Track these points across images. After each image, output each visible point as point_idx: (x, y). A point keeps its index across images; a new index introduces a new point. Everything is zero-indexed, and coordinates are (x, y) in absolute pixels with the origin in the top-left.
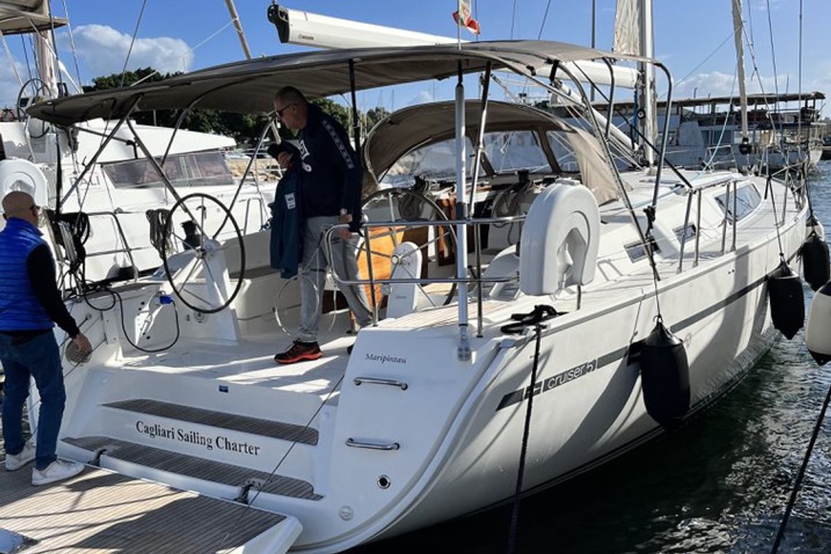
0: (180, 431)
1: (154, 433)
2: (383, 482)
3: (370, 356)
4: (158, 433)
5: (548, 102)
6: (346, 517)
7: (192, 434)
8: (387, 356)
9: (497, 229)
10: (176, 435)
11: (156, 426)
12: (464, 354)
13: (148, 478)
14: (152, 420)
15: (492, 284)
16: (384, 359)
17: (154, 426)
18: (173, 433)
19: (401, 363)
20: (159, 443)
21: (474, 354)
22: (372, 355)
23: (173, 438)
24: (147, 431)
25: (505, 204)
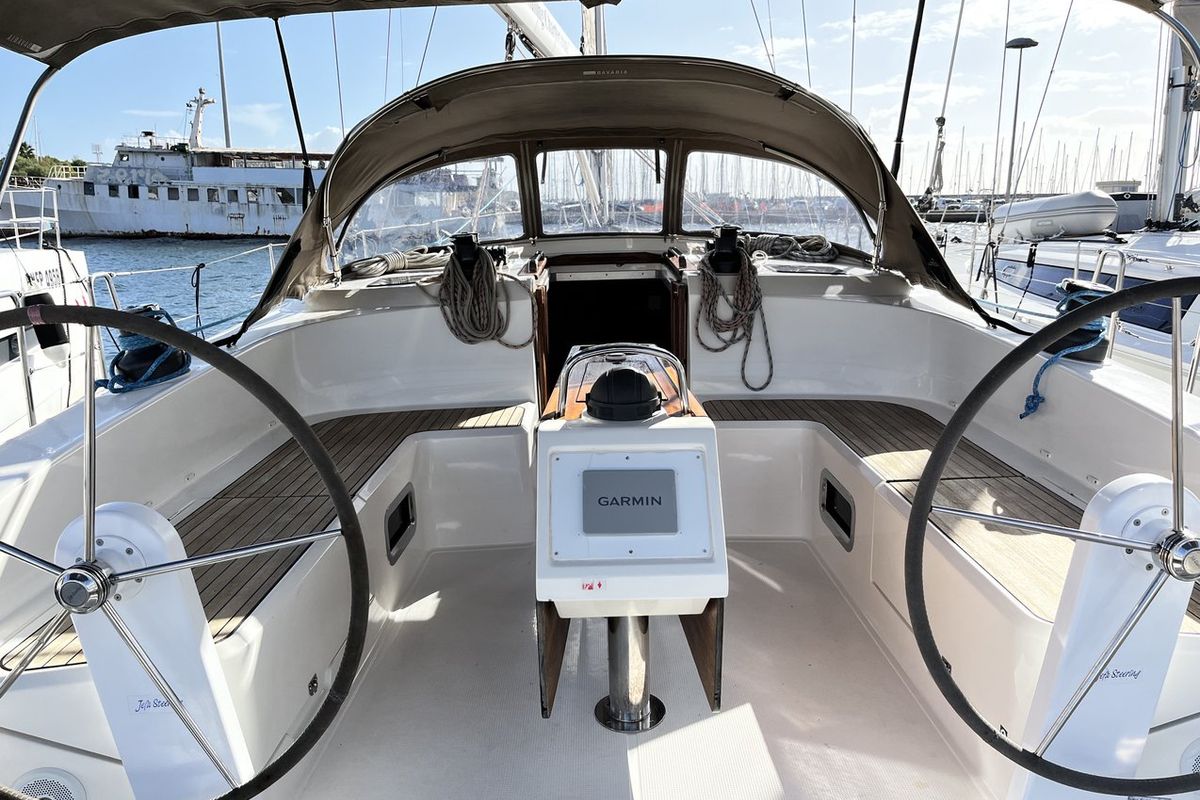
5: (186, 145)
25: (721, 299)
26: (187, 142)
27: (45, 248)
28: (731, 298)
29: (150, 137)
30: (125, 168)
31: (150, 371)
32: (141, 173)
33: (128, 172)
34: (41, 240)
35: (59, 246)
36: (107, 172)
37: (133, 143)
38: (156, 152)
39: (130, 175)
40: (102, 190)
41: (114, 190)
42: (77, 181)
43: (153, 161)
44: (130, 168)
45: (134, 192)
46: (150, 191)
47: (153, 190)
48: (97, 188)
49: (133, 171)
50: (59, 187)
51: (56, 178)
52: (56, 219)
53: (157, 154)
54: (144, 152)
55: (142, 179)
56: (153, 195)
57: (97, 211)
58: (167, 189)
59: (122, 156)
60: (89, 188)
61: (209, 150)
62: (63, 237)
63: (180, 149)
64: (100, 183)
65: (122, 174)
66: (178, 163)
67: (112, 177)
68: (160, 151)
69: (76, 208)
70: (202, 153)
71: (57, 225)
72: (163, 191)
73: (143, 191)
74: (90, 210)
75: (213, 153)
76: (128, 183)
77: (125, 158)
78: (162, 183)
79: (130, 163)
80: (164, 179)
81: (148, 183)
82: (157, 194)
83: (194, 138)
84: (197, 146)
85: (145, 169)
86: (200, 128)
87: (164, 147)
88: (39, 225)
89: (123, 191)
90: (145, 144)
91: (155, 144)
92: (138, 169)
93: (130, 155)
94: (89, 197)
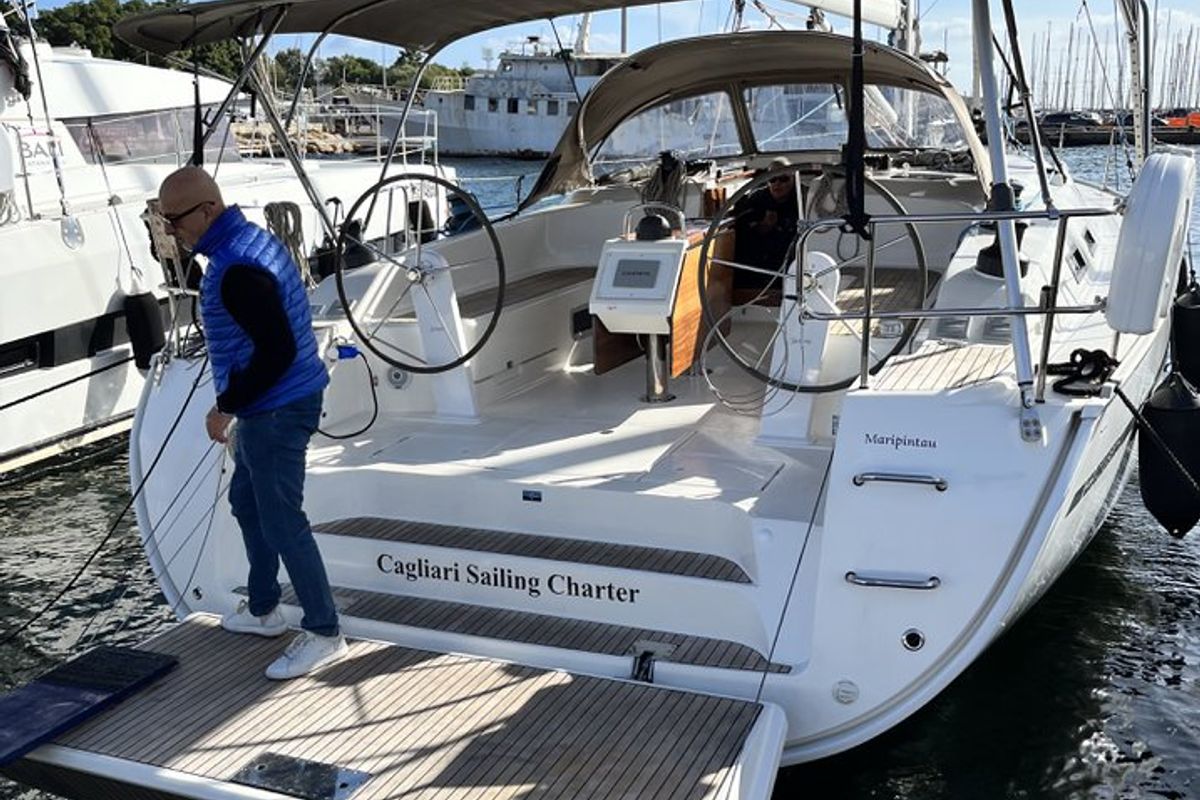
0: (472, 569)
1: (416, 573)
2: (914, 640)
3: (871, 437)
4: (424, 573)
5: (571, 51)
6: (844, 696)
7: (499, 573)
8: (901, 437)
9: (822, 235)
10: (464, 575)
11: (420, 561)
12: (1031, 431)
13: (469, 653)
14: (409, 552)
15: (965, 318)
16: (897, 442)
17: (417, 563)
18: (456, 571)
19: (928, 448)
20: (426, 589)
21: (1044, 430)
22: (875, 436)
23: (457, 579)
24: (400, 569)
25: (829, 196)
26: (572, 47)
27: (426, 163)
28: (836, 196)
29: (534, 43)
30: (506, 79)
31: (462, 227)
32: (523, 85)
33: (509, 84)
34: (423, 157)
35: (436, 162)
36: (489, 83)
37: (516, 50)
38: (540, 59)
39: (511, 87)
40: (482, 104)
41: (493, 103)
42: (458, 94)
43: (537, 71)
44: (511, 79)
45: (513, 107)
46: (530, 104)
47: (532, 103)
48: (477, 102)
49: (515, 83)
50: (441, 100)
51: (439, 91)
52: (435, 139)
53: (541, 62)
54: (527, 60)
55: (522, 91)
56: (532, 109)
57: (476, 127)
58: (546, 103)
59: (505, 66)
60: (469, 101)
61: (595, 57)
62: (440, 155)
63: (564, 56)
64: (480, 96)
65: (503, 85)
66: (559, 71)
67: (492, 90)
68: (544, 58)
69: (455, 124)
70: (586, 60)
71: (436, 144)
72: (543, 105)
73: (522, 105)
74: (469, 126)
75: (598, 60)
76: (508, 95)
77: (508, 68)
78: (543, 95)
79: (512, 73)
80: (545, 91)
81: (528, 95)
82: (536, 108)
83: (580, 43)
84: (582, 51)
85: (527, 80)
86: (588, 31)
87: (549, 54)
88: (421, 143)
89: (503, 104)
90: (529, 50)
91: (539, 50)
92: (519, 80)
93: (513, 63)
94: (469, 112)
